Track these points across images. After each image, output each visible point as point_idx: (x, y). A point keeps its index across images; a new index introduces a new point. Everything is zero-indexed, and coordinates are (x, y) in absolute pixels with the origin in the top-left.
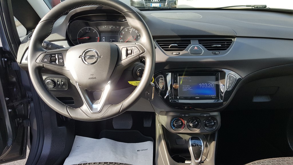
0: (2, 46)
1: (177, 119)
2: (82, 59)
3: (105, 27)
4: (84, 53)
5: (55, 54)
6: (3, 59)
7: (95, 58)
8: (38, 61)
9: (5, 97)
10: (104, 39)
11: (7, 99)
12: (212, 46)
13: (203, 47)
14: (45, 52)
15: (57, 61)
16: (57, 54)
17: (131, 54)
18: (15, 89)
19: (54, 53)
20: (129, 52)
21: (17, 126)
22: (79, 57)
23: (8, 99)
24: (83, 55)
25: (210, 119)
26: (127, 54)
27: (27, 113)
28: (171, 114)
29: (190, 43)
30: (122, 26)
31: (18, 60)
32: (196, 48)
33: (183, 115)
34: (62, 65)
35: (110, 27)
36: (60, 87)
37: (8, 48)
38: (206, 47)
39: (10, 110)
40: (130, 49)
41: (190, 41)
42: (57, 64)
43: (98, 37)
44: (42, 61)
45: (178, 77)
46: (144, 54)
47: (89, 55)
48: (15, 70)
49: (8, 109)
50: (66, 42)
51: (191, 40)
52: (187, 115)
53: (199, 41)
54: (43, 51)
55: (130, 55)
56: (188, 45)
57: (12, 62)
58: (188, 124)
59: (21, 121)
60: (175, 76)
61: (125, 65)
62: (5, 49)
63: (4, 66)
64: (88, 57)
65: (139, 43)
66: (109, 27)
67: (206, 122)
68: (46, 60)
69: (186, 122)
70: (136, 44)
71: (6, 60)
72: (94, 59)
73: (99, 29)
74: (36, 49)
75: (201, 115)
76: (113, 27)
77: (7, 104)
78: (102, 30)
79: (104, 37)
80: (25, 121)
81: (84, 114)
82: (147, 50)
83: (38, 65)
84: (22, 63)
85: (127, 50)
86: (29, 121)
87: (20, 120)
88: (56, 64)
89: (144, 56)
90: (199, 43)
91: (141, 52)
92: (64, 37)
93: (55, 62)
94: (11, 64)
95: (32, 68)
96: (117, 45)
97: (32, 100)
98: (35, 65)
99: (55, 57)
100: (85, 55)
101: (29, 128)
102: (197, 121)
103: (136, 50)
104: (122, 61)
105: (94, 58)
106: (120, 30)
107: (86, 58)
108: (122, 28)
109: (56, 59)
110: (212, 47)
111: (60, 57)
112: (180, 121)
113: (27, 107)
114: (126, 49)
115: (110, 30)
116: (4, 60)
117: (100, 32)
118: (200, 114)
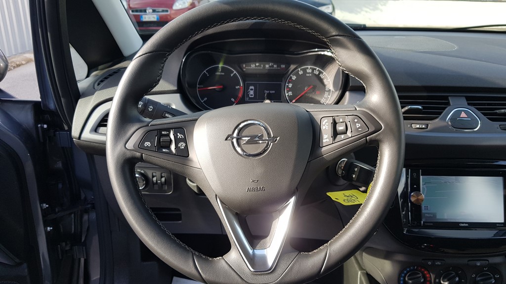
0: (40, 100)
1: (414, 269)
2: (233, 143)
3: (256, 66)
4: (236, 131)
5: (168, 130)
6: (39, 125)
7: (264, 143)
8: (130, 145)
9: (41, 203)
10: (252, 89)
11: (45, 206)
12: (498, 111)
13: (479, 113)
14: (145, 124)
15: (173, 147)
16: (172, 129)
17: (345, 133)
18: (60, 186)
19: (165, 126)
20: (341, 128)
21: (61, 258)
22: (226, 139)
23: (47, 206)
24: (235, 135)
25: (486, 271)
26: (335, 134)
27: (81, 229)
28: (400, 257)
29: (448, 104)
30: (294, 63)
31: (75, 132)
32: (463, 115)
33: (430, 263)
34: (184, 154)
35: (267, 66)
36: (156, 187)
37: (52, 105)
38: (485, 114)
39: (49, 229)
40: (341, 120)
41: (446, 98)
42: (174, 152)
43: (240, 85)
44: (140, 145)
45: (421, 177)
46: (379, 134)
47: (248, 134)
48: (63, 148)
49: (45, 226)
50: (178, 96)
51: (449, 98)
52: (438, 263)
53: (468, 99)
54: (142, 122)
55: (343, 136)
56: (444, 109)
57: (56, 131)
58: (437, 280)
59: (68, 248)
60: (415, 174)
61: (328, 159)
62: (46, 106)
63: (42, 140)
64: (247, 139)
65: (364, 108)
66: (264, 66)
67: (476, 277)
68: (147, 144)
69: (433, 276)
70: (357, 109)
71: (45, 126)
72: (259, 143)
73: (243, 71)
74: (125, 118)
75: (470, 263)
76: (272, 66)
77: (43, 216)
78: (250, 72)
79: (251, 85)
80: (76, 248)
81: (235, 274)
82: (386, 125)
83: (129, 154)
84: (82, 139)
85: (335, 124)
86: (84, 248)
87: (66, 245)
88: (171, 153)
89: (378, 138)
90: (469, 104)
91: (371, 130)
92: (174, 85)
93: (169, 147)
94: (55, 135)
95: (117, 162)
96: (307, 111)
97: (93, 207)
98: (124, 154)
99: (168, 135)
100: (238, 134)
101: (82, 260)
102: (457, 275)
103: (358, 125)
104: (324, 149)
105: (261, 142)
106: (289, 71)
107: (242, 142)
108: (292, 67)
109: (171, 140)
110: (496, 114)
111: (179, 135)
112: (420, 275)
113: (82, 217)
114: (331, 120)
115: (267, 71)
116: (42, 127)
117: (246, 76)
118: (469, 261)
